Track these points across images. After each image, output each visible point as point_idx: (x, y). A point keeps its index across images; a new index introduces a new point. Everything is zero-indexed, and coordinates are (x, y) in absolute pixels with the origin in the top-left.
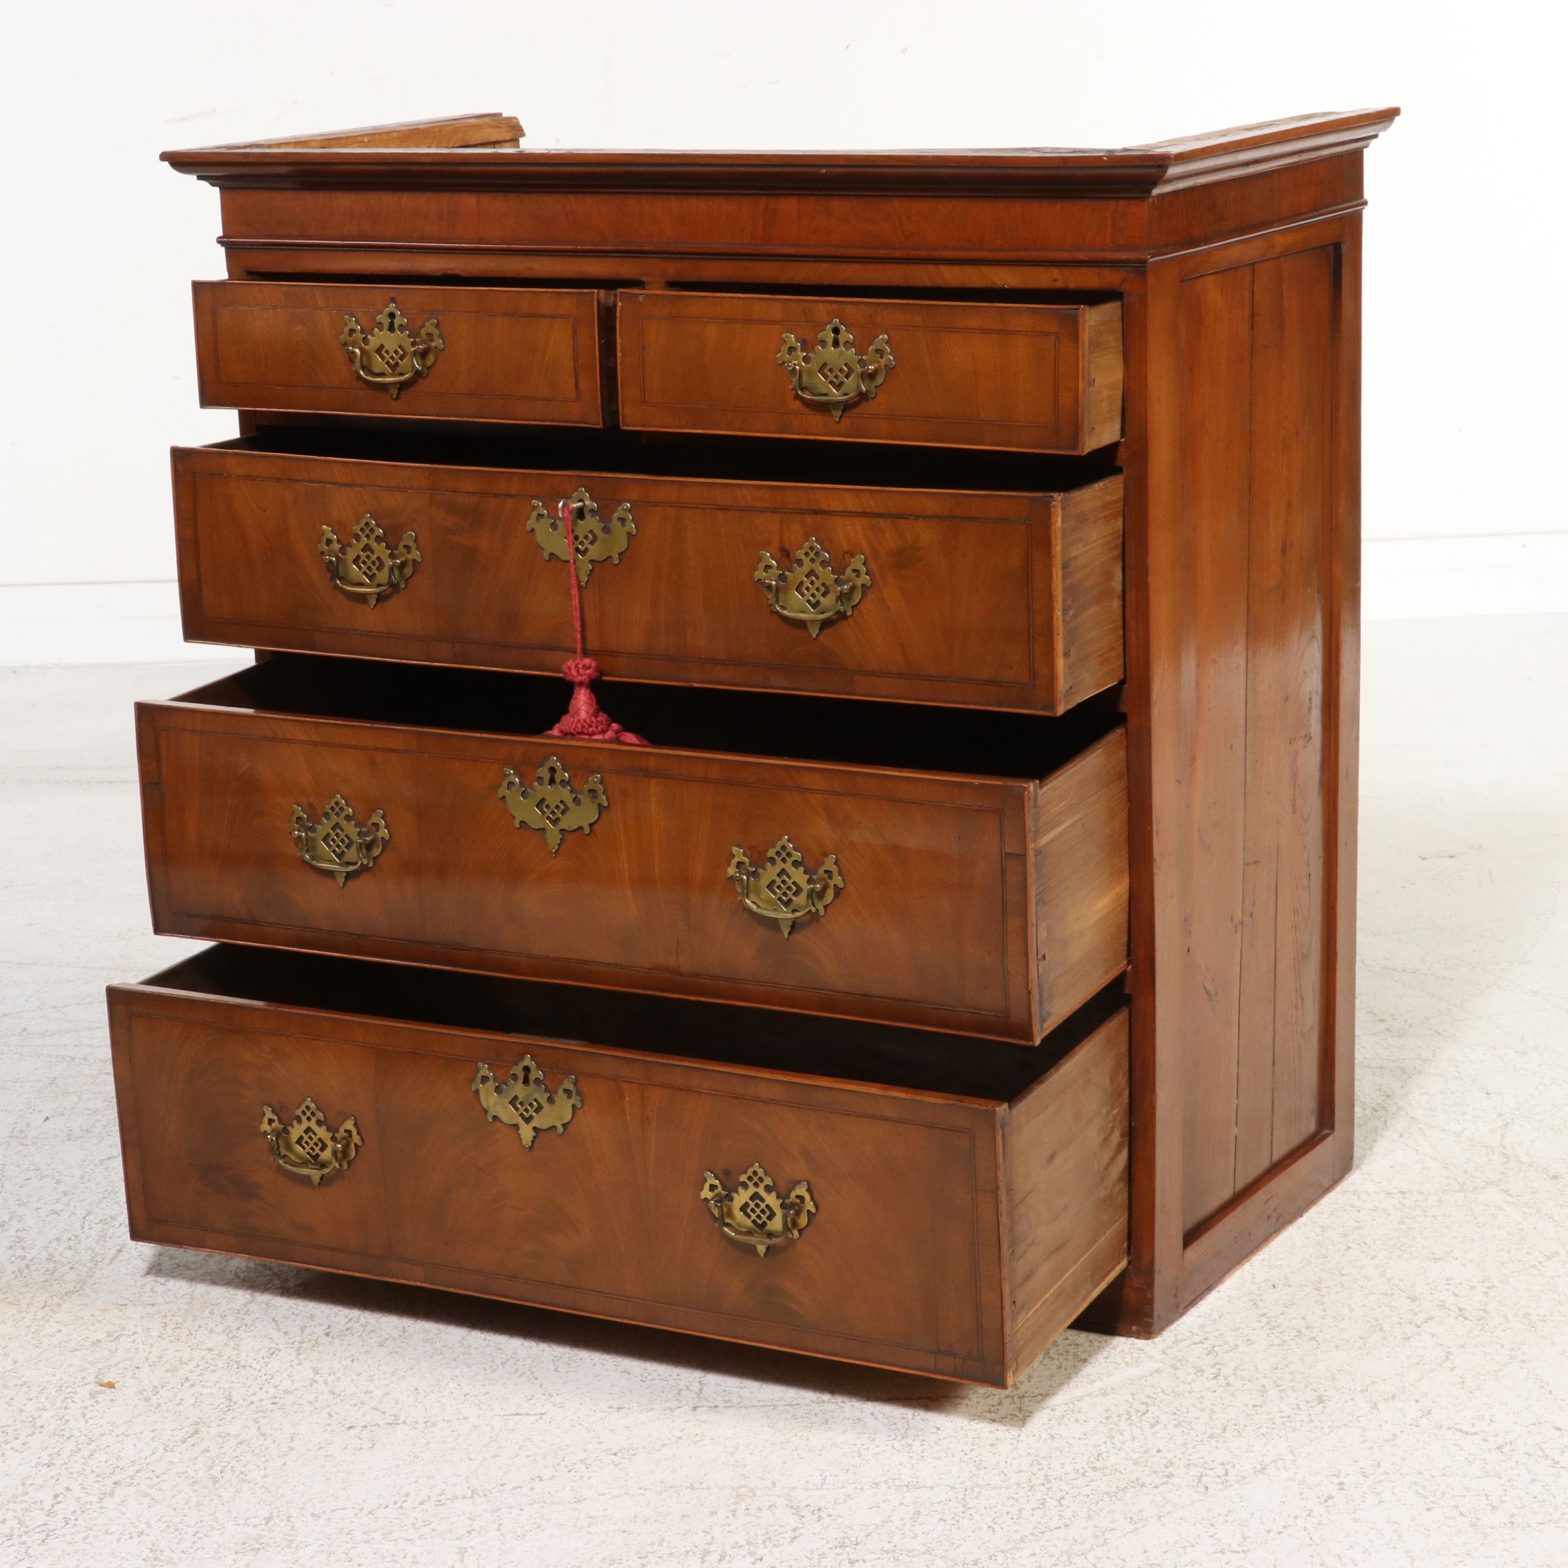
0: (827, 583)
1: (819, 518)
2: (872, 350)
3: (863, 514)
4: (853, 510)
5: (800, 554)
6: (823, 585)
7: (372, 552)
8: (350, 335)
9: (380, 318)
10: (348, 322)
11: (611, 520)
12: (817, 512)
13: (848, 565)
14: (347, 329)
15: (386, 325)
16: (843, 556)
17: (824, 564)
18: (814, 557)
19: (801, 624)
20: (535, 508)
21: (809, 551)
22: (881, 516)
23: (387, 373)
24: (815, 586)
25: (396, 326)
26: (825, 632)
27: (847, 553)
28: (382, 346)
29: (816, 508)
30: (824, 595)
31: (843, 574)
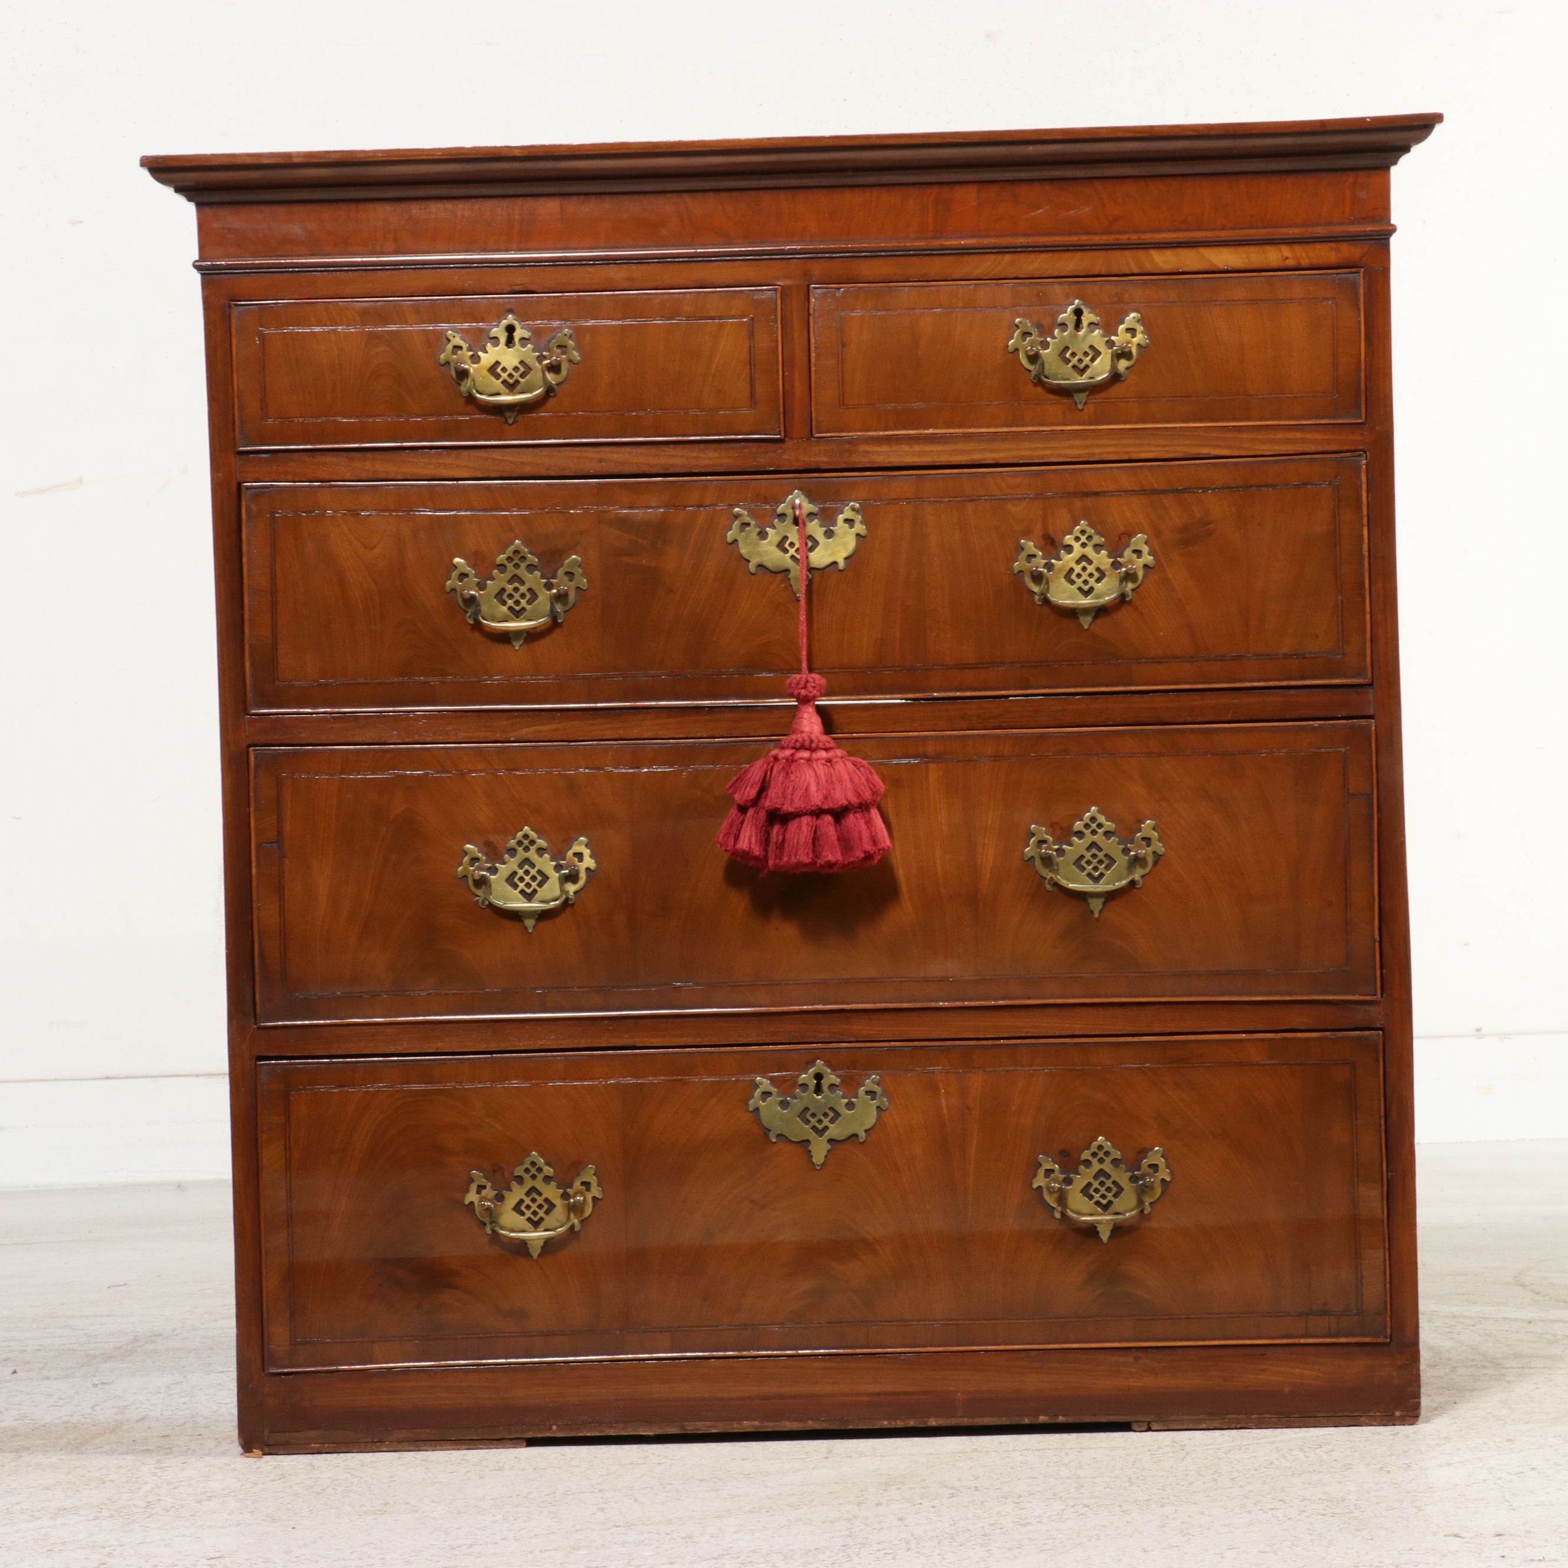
0: (1102, 568)
1: (1089, 501)
2: (1122, 329)
3: (1142, 492)
4: (1129, 489)
5: (1069, 539)
6: (1098, 569)
7: (523, 583)
8: (454, 353)
9: (496, 332)
10: (451, 338)
11: (834, 524)
12: (1085, 494)
13: (1128, 545)
14: (450, 347)
15: (503, 339)
16: (1120, 538)
17: (1098, 547)
18: (1086, 542)
19: (1072, 613)
20: (737, 516)
21: (1080, 536)
22: (1164, 492)
23: (502, 392)
24: (1088, 572)
25: (516, 339)
26: (1099, 621)
27: (1123, 534)
28: (497, 363)
29: (1085, 490)
30: (1098, 580)
31: (1121, 556)
